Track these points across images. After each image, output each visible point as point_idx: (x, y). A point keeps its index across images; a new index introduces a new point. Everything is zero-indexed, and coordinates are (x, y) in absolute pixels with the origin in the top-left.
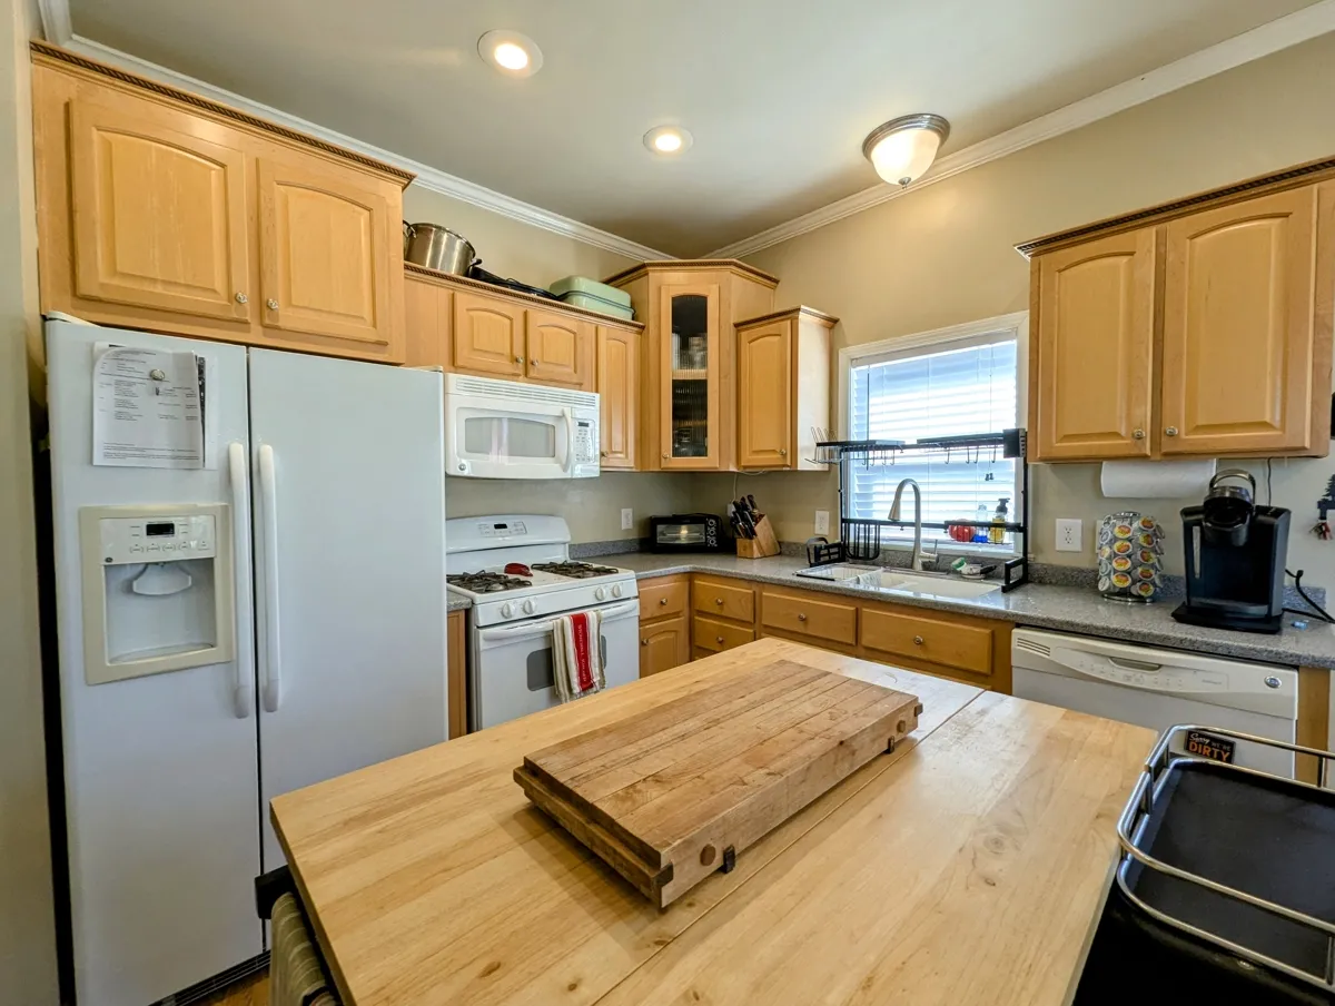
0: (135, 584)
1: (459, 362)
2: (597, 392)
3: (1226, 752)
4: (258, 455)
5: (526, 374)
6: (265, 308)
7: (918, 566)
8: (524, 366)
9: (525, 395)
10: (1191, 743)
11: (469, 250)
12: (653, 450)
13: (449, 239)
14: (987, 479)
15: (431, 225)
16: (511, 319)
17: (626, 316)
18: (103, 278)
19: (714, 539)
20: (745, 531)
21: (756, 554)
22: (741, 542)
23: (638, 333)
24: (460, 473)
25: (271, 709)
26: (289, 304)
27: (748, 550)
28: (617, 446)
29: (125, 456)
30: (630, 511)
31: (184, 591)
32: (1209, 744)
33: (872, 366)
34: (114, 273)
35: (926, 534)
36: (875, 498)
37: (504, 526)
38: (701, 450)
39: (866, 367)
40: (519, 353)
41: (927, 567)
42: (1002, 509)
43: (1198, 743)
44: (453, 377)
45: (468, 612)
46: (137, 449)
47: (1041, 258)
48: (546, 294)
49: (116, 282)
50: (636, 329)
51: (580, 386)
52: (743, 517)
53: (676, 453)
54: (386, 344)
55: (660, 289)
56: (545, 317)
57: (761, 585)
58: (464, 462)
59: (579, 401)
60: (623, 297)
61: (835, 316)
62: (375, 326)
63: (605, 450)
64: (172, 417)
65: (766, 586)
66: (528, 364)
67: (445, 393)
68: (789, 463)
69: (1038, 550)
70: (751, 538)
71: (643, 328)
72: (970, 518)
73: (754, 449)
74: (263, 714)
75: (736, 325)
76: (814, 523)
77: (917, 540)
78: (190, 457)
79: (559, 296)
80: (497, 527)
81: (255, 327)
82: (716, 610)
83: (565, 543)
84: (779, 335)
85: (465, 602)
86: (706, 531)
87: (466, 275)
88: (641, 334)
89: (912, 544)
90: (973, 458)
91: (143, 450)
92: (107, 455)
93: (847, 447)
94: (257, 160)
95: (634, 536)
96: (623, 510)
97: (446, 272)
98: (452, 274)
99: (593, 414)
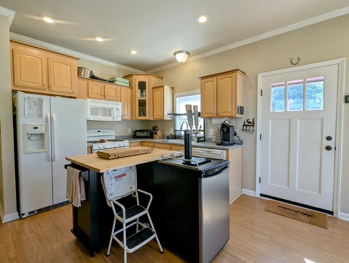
0: (30, 138)
1: (89, 96)
2: (121, 102)
4: (52, 115)
5: (104, 99)
6: (49, 86)
8: (104, 97)
9: (104, 103)
11: (91, 72)
12: (134, 115)
13: (87, 70)
15: (83, 67)
16: (101, 87)
17: (128, 85)
18: (19, 82)
19: (149, 135)
20: (155, 133)
21: (157, 138)
22: (154, 135)
24: (90, 119)
25: (54, 161)
26: (54, 85)
28: (126, 114)
29: (30, 115)
31: (38, 139)
34: (21, 81)
37: (100, 131)
38: (145, 115)
39: (179, 98)
40: (103, 94)
42: (201, 127)
44: (88, 99)
45: (91, 147)
46: (32, 114)
47: (202, 80)
48: (109, 81)
49: (21, 82)
50: (130, 88)
51: (117, 101)
52: (155, 130)
53: (139, 116)
54: (74, 93)
55: (135, 79)
56: (108, 86)
57: (155, 143)
58: (91, 117)
59: (117, 104)
60: (127, 81)
61: (173, 87)
62: (71, 89)
63: (123, 115)
64: (37, 109)
66: (105, 96)
67: (87, 103)
68: (163, 118)
69: (207, 135)
70: (156, 134)
71: (132, 88)
73: (157, 115)
74: (53, 162)
75: (153, 88)
76: (170, 131)
78: (40, 115)
79: (112, 81)
80: (98, 131)
81: (47, 90)
83: (114, 136)
84: (161, 91)
85: (91, 145)
86: (148, 133)
87: (91, 78)
92: (27, 115)
93: (176, 115)
94: (48, 58)
96: (129, 129)
97: (86, 78)
98: (88, 78)
99: (120, 107)
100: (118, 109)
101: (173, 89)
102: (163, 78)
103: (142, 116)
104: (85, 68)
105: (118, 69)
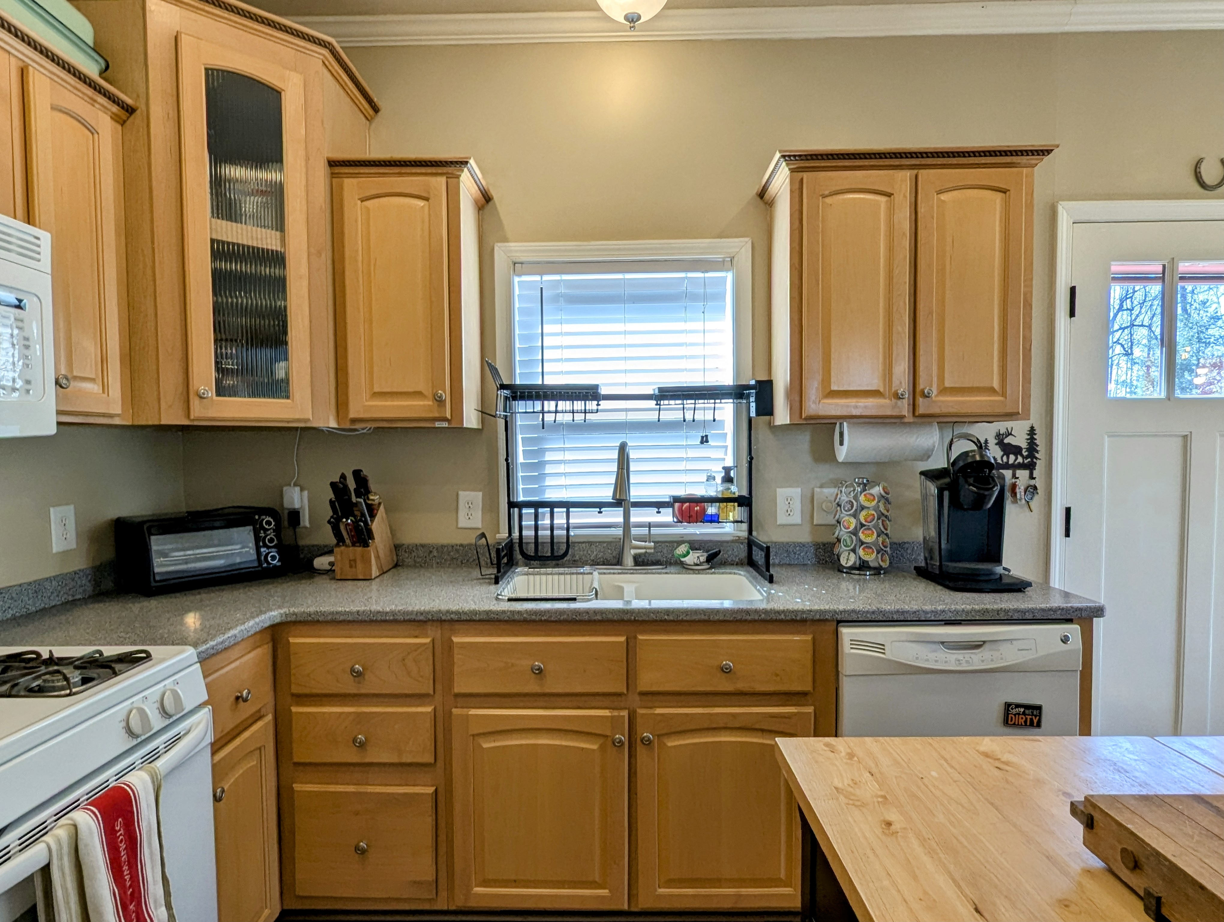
3: (1036, 716)
7: (629, 561)
10: (1010, 716)
12: (168, 381)
14: (702, 442)
21: (375, 569)
23: (115, 118)
27: (360, 566)
28: (85, 366)
30: (69, 511)
32: (1024, 713)
33: (546, 278)
35: (638, 516)
36: (549, 469)
39: (537, 278)
41: (641, 562)
42: (727, 479)
43: (1015, 715)
47: (805, 175)
50: (115, 109)
53: (221, 391)
57: (446, 626)
61: (491, 191)
63: (62, 370)
65: (457, 626)
69: (761, 526)
70: (364, 545)
71: (130, 110)
72: (700, 491)
73: (377, 389)
75: (332, 163)
76: (457, 511)
77: (627, 525)
82: (349, 686)
84: (427, 199)
86: (258, 539)
88: (123, 123)
89: (619, 532)
90: (689, 416)
95: (80, 563)
100: (20, 305)
101: (481, 208)
102: (377, 111)
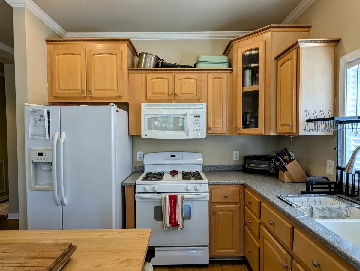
0: (41, 167)
1: (148, 98)
2: (206, 102)
5: (175, 99)
8: (174, 96)
11: (157, 58)
15: (144, 53)
16: (168, 79)
17: (225, 67)
18: (58, 91)
19: (273, 169)
20: (281, 168)
21: (287, 180)
22: (280, 172)
23: (230, 73)
24: (145, 137)
25: (65, 205)
26: (95, 89)
27: (283, 177)
28: (218, 124)
29: (35, 136)
30: (238, 152)
37: (175, 156)
38: (256, 125)
39: (357, 66)
45: (135, 187)
46: (37, 134)
50: (229, 71)
52: (279, 160)
55: (237, 50)
58: (147, 133)
59: (195, 107)
60: (223, 59)
63: (209, 126)
68: (294, 132)
70: (284, 172)
71: (231, 70)
73: (283, 123)
75: (276, 58)
76: (326, 167)
80: (172, 156)
81: (88, 97)
82: (249, 206)
83: (200, 164)
84: (291, 60)
86: (270, 165)
87: (155, 67)
91: (38, 134)
92: (32, 136)
95: (240, 163)
96: (234, 152)
97: (148, 68)
98: (151, 68)
99: (202, 112)
100: (199, 116)
101: (336, 46)
102: (310, 27)
103: (251, 127)
104: (146, 53)
105: (214, 42)
